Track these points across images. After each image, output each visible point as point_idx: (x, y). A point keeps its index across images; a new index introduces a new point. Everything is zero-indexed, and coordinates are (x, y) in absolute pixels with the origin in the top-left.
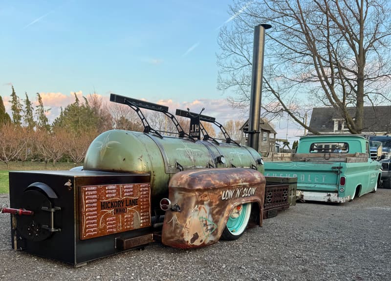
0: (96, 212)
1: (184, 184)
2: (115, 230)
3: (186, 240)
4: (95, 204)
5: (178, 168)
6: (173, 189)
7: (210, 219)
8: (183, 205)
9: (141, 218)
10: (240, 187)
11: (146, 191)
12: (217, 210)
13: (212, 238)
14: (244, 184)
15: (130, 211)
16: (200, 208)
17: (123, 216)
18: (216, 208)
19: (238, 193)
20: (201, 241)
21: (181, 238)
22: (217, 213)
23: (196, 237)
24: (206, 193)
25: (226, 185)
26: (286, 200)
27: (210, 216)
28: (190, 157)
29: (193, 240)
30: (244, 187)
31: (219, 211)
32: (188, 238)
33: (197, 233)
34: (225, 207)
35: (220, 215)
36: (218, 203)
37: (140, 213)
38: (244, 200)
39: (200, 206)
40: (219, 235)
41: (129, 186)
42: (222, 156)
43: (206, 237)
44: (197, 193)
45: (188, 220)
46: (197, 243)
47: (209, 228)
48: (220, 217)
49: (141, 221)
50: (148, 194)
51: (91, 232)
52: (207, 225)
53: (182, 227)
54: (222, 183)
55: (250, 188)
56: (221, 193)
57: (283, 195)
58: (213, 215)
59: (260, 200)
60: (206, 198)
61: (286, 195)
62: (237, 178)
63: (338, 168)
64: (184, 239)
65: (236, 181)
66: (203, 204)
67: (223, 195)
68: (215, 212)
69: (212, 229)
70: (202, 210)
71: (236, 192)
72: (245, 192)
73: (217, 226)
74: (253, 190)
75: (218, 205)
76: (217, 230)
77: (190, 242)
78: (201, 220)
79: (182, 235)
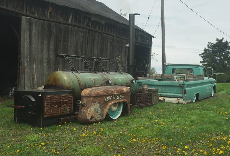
0: (50, 107)
1: (87, 94)
2: (57, 114)
3: (88, 119)
4: (50, 103)
5: (86, 87)
6: (83, 97)
7: (100, 109)
8: (87, 103)
9: (69, 109)
10: (115, 95)
11: (71, 97)
12: (103, 105)
13: (100, 118)
14: (117, 93)
15: (64, 106)
16: (94, 105)
17: (61, 108)
18: (103, 104)
19: (114, 97)
20: (95, 119)
21: (86, 118)
22: (103, 107)
23: (92, 117)
24: (97, 98)
25: (107, 94)
26: (150, 101)
27: (99, 108)
28: (92, 81)
29: (91, 119)
30: (117, 95)
31: (104, 106)
32: (89, 118)
33: (93, 116)
34: (107, 105)
35: (104, 108)
36: (103, 102)
37: (68, 107)
38: (117, 101)
39: (94, 104)
40: (104, 117)
41: (63, 96)
42: (110, 80)
43: (98, 117)
44: (93, 98)
45: (89, 110)
46: (93, 120)
47: (99, 113)
48: (105, 109)
49: (69, 111)
50: (72, 99)
51: (48, 115)
52: (98, 112)
53: (86, 113)
54: (105, 93)
55: (121, 95)
56: (105, 98)
57: (148, 98)
58: (101, 108)
59: (127, 101)
60: (97, 100)
61: (150, 98)
62: (113, 91)
63: (182, 84)
64: (87, 118)
65: (112, 92)
66: (96, 103)
67: (106, 99)
68: (101, 106)
69: (100, 114)
70: (95, 105)
71: (112, 97)
72: (118, 97)
73: (103, 113)
74: (123, 96)
75: (103, 103)
76: (103, 115)
77: (90, 120)
78: (95, 110)
79: (86, 117)
